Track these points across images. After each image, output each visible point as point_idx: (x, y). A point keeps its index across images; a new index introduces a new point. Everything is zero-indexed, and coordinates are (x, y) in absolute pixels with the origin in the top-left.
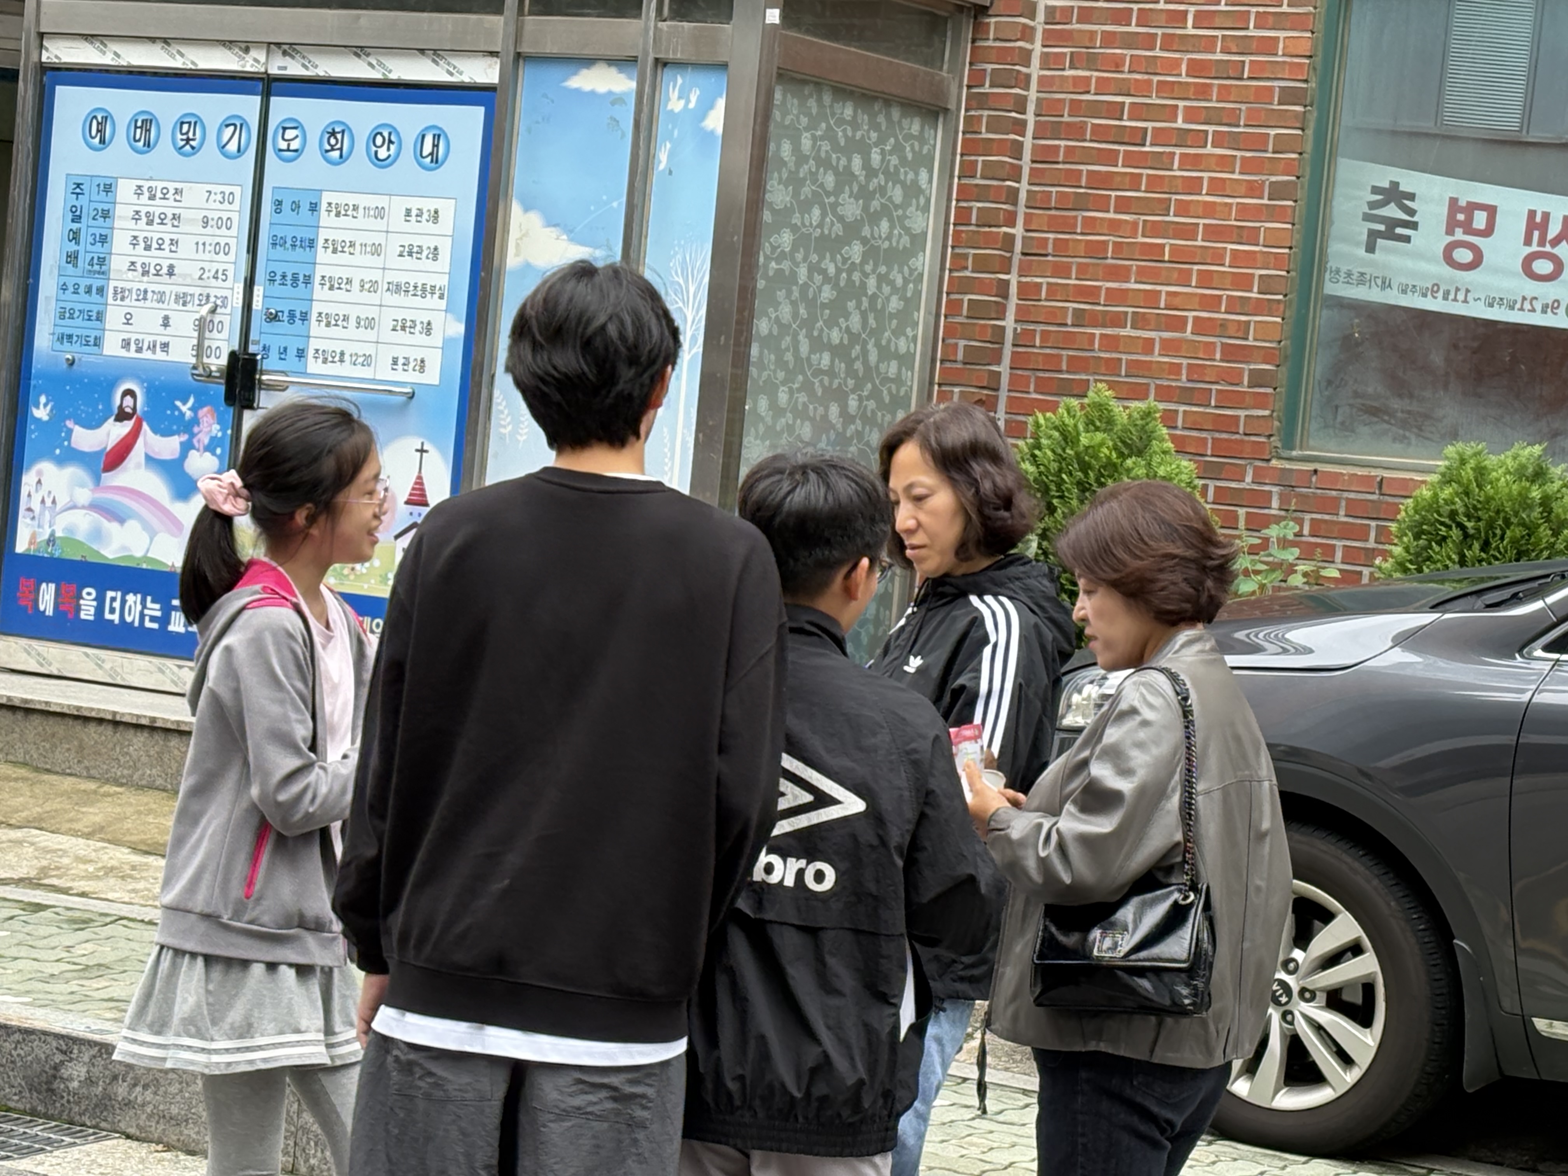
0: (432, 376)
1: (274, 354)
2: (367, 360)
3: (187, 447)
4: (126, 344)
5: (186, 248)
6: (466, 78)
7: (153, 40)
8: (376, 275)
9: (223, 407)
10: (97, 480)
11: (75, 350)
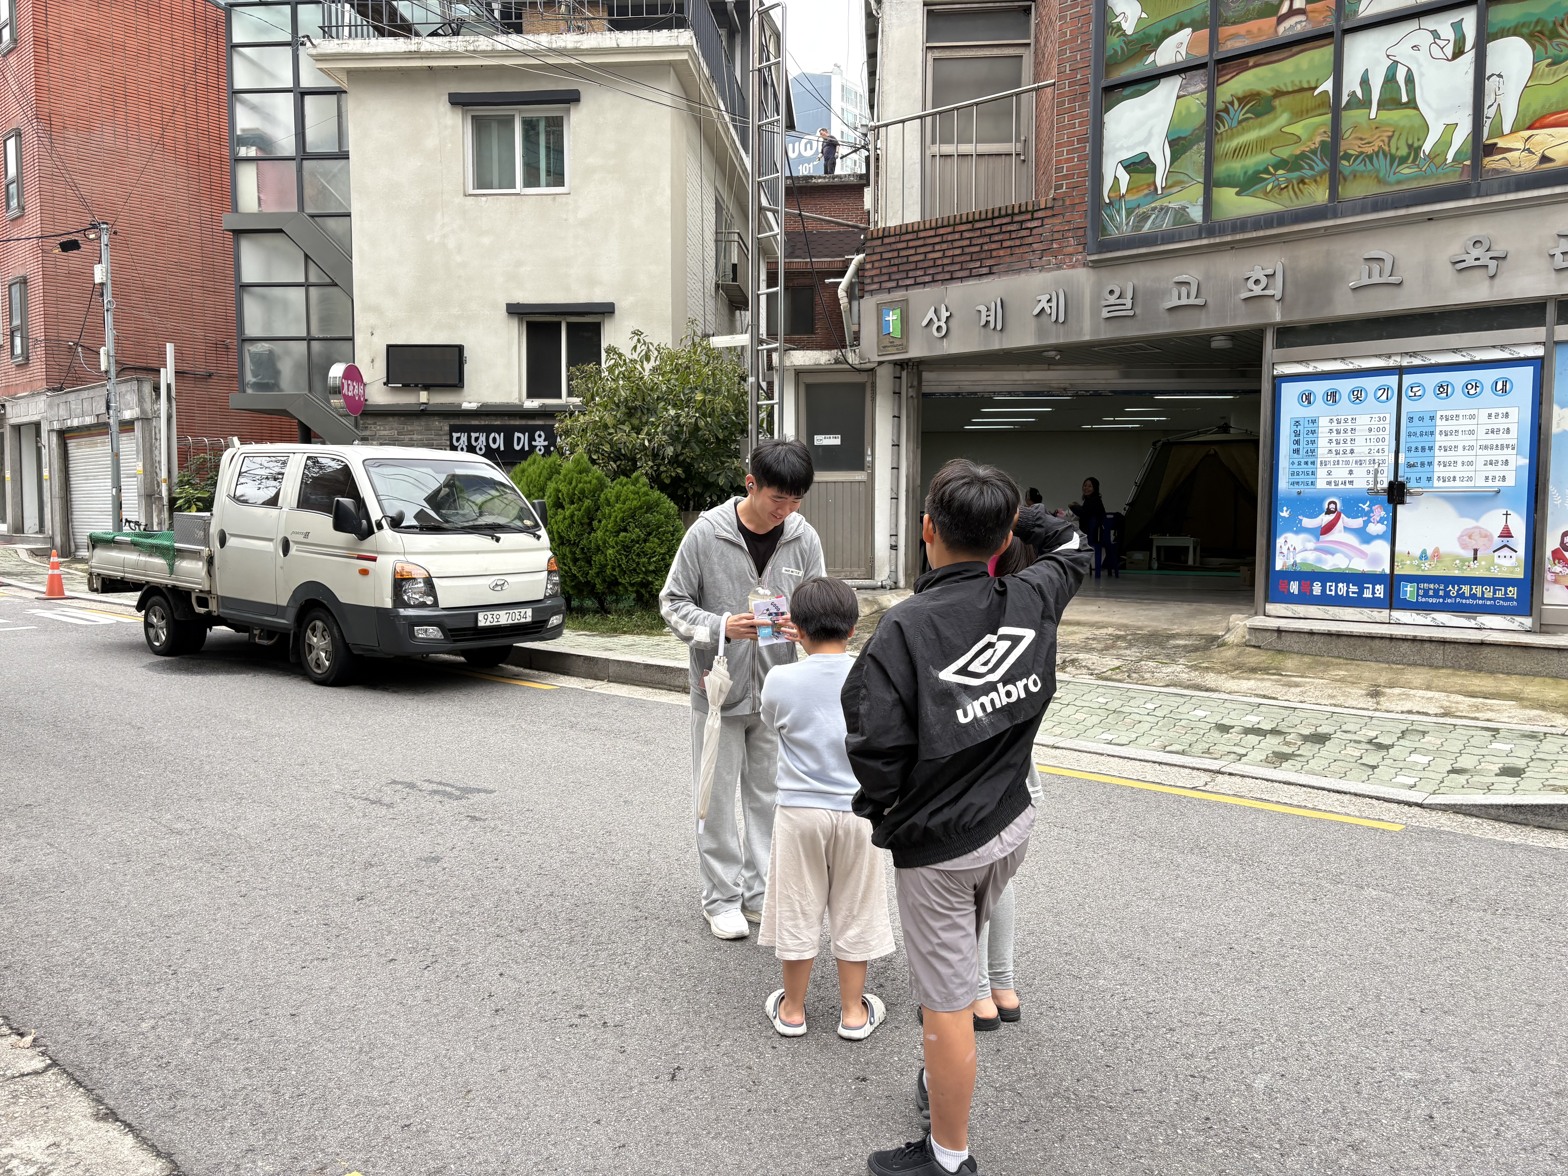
0: (1511, 482)
1: (1413, 480)
2: (1470, 479)
3: (1366, 523)
4: (1329, 483)
5: (1360, 441)
6: (1522, 355)
7: (1335, 359)
8: (1474, 443)
9: (1386, 504)
10: (1318, 539)
11: (1301, 487)
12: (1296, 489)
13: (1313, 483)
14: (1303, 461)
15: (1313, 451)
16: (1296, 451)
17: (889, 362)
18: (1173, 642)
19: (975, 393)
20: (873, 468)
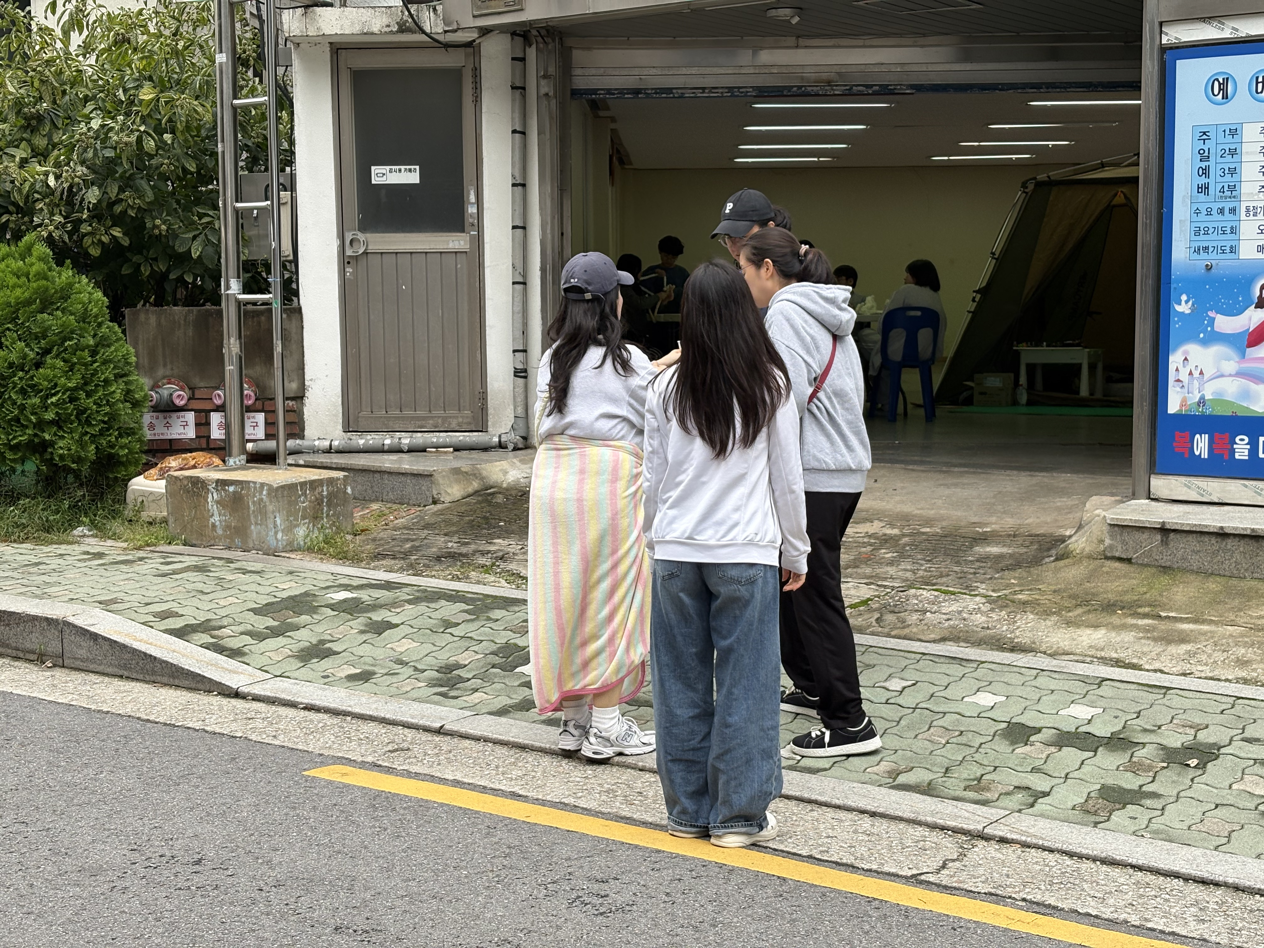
4: (1261, 249)
10: (1243, 355)
11: (1212, 258)
12: (1204, 259)
13: (1233, 250)
14: (1215, 207)
15: (1232, 188)
16: (1204, 189)
17: (502, 29)
18: (980, 550)
19: (669, 90)
20: (479, 226)
